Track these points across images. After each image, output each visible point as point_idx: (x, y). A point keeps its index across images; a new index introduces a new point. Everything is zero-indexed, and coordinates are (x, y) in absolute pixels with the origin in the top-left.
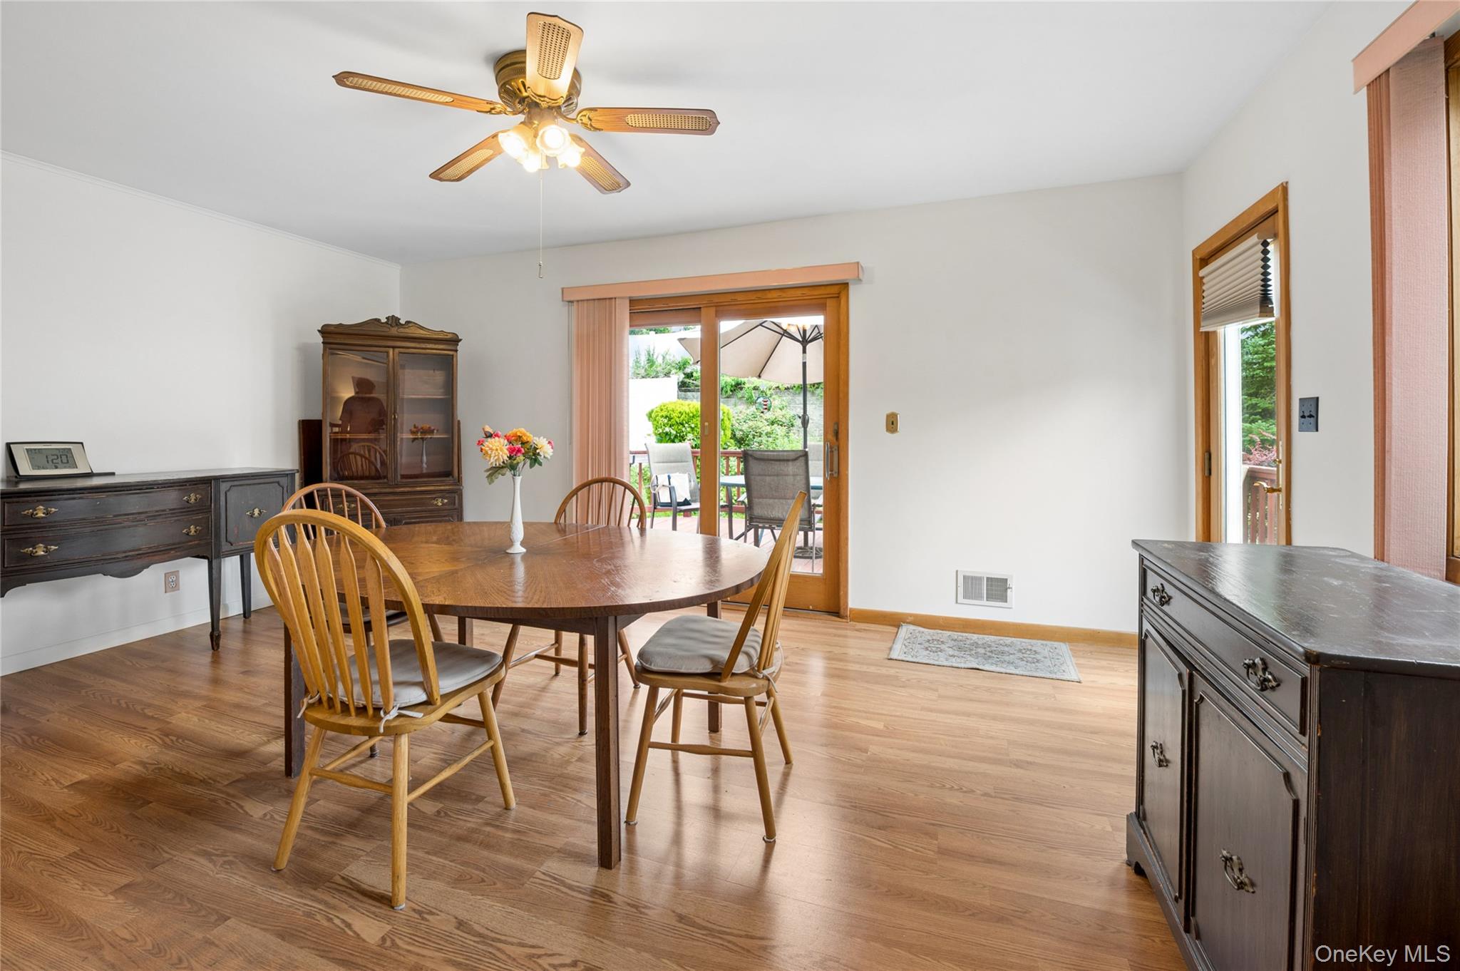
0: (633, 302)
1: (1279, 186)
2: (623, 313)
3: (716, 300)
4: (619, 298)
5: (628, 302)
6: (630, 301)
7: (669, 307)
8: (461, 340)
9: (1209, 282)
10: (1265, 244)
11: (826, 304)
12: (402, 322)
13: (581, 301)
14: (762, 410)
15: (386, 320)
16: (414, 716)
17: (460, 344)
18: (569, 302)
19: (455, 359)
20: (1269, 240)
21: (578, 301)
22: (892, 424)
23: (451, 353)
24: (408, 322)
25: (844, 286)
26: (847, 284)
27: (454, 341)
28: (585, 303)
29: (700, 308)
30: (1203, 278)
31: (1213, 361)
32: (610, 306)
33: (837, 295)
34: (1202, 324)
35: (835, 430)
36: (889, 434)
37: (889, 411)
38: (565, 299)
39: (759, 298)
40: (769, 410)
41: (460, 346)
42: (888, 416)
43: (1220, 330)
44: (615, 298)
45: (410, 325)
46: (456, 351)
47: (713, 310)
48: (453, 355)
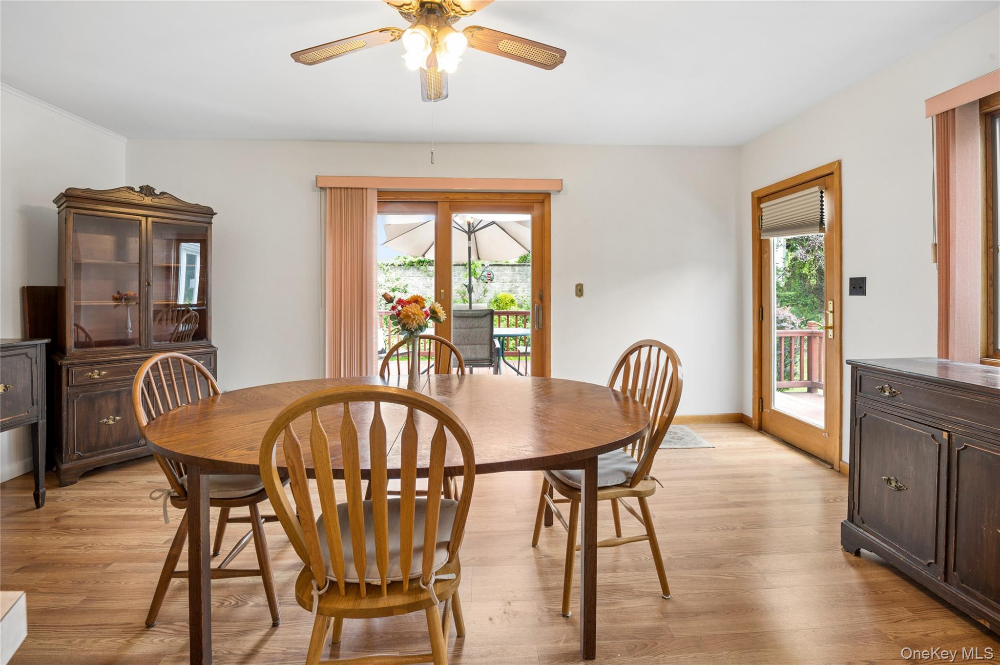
0: (380, 193)
1: (836, 161)
2: (373, 200)
3: (451, 196)
4: (370, 188)
5: (376, 193)
6: (378, 191)
7: (413, 199)
8: (216, 214)
9: (767, 211)
10: (822, 192)
11: (533, 206)
12: (157, 192)
13: (334, 188)
14: (486, 281)
15: (139, 189)
16: (450, 578)
17: (214, 217)
18: (321, 188)
19: (209, 231)
20: (823, 191)
21: (331, 188)
22: (579, 291)
23: (206, 225)
24: (163, 193)
25: (548, 195)
26: (550, 194)
27: (209, 213)
28: (338, 191)
29: (437, 202)
30: (762, 208)
31: (765, 256)
32: (362, 195)
33: (542, 201)
34: (762, 234)
35: (540, 295)
36: (577, 298)
37: (577, 283)
38: (318, 185)
39: (486, 199)
40: (492, 281)
41: (215, 220)
42: (577, 286)
43: (772, 239)
44: (367, 189)
45: (166, 196)
46: (211, 223)
47: (447, 205)
48: (207, 228)
